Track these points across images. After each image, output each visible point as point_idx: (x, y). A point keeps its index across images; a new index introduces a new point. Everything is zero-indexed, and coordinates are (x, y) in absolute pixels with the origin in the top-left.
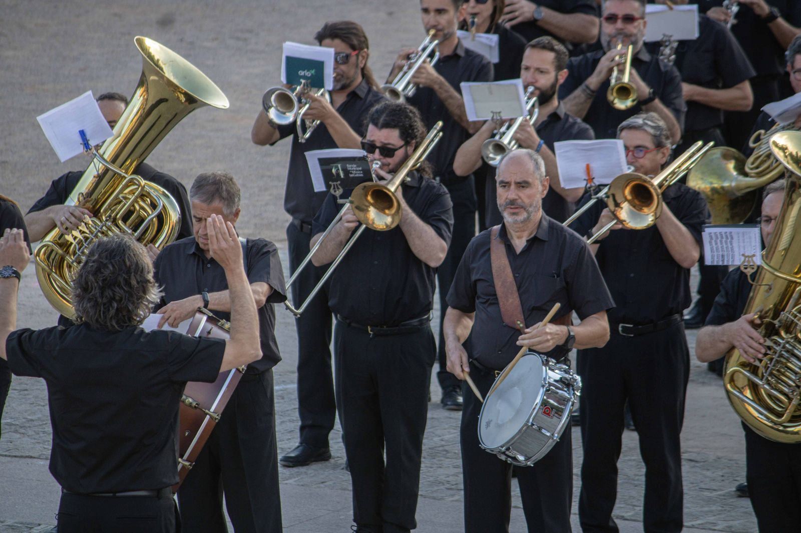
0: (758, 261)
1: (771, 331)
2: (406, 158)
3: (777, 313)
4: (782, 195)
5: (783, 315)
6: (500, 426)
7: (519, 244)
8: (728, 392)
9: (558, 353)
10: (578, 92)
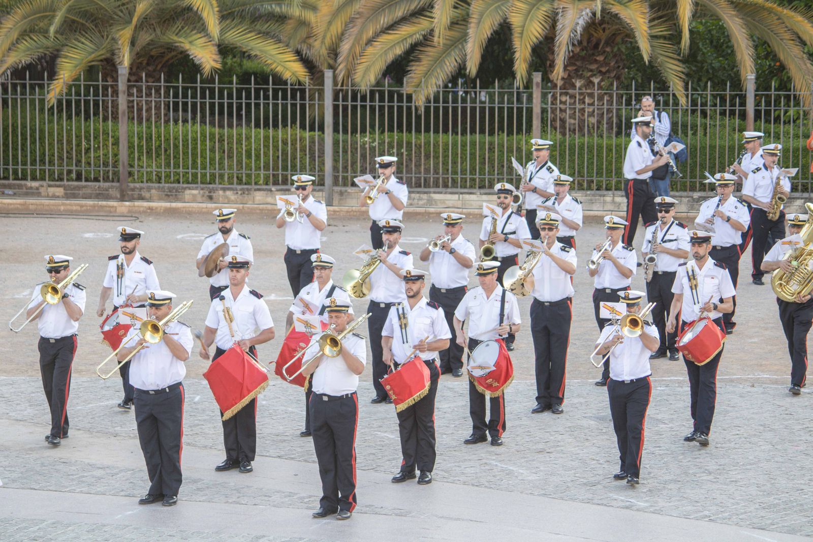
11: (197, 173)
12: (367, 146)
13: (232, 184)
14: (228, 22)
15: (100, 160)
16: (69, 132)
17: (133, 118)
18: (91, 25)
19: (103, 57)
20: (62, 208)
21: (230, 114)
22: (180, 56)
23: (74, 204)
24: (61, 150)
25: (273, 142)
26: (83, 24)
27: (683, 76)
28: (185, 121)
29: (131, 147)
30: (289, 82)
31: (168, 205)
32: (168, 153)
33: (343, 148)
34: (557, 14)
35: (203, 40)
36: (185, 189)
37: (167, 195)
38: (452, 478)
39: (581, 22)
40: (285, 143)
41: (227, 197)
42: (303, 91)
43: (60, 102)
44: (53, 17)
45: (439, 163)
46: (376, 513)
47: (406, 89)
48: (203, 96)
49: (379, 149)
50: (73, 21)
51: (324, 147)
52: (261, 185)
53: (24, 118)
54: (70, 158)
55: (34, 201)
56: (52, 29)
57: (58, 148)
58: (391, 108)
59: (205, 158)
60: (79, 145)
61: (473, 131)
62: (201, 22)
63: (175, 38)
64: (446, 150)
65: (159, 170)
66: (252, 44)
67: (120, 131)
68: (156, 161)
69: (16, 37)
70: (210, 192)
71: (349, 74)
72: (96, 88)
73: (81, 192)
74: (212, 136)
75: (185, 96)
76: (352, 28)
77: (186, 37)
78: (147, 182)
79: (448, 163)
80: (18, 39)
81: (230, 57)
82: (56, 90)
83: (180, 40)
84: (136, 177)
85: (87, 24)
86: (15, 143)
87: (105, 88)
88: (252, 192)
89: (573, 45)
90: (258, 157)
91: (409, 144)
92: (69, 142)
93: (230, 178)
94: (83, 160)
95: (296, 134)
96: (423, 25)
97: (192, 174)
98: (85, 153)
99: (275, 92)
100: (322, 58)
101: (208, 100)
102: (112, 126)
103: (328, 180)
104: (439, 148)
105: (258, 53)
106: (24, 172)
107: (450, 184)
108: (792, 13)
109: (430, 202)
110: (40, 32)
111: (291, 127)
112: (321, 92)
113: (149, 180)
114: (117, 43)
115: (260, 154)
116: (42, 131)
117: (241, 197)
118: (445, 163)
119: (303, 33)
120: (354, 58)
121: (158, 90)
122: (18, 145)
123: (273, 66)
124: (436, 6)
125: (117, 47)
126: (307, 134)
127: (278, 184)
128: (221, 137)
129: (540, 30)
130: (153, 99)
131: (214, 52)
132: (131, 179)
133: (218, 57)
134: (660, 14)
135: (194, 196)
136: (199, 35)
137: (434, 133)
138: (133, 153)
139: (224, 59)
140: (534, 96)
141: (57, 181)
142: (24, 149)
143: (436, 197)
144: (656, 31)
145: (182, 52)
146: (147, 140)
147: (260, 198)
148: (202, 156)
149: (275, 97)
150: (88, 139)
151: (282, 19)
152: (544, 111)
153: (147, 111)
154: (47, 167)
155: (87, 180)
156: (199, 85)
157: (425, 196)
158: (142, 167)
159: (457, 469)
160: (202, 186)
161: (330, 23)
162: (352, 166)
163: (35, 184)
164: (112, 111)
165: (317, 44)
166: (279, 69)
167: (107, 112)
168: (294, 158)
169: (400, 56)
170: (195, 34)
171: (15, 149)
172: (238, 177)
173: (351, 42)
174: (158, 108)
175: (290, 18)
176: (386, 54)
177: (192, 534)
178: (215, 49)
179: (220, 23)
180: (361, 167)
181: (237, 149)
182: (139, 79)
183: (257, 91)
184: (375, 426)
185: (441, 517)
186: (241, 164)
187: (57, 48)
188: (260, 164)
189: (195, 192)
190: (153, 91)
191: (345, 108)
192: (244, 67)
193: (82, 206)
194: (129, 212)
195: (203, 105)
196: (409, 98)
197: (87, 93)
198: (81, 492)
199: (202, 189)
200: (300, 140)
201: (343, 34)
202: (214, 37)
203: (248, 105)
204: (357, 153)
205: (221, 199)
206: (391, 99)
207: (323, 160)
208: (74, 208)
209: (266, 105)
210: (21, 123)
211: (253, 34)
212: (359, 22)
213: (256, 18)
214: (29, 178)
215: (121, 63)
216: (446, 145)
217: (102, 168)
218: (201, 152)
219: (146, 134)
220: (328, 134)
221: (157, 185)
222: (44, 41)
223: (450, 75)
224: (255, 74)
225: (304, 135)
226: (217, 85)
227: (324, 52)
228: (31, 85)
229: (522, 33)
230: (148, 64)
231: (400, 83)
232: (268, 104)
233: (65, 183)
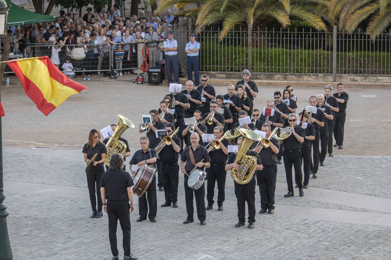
0: (237, 151)
1: (240, 164)
2: (172, 133)
3: (240, 161)
4: (241, 140)
5: (242, 161)
6: (192, 183)
7: (194, 150)
8: (231, 175)
9: (202, 169)
10: (204, 120)
11: (280, 68)
12: (351, 57)
13: (295, 73)
14: (293, 6)
15: (240, 63)
16: (228, 51)
17: (254, 46)
18: (237, 8)
19: (242, 21)
20: (225, 82)
21: (294, 44)
22: (273, 20)
23: (230, 81)
24: (224, 59)
25: (312, 55)
26: (234, 8)
28: (275, 47)
29: (253, 57)
30: (318, 30)
31: (268, 81)
32: (268, 60)
33: (341, 58)
35: (283, 13)
36: (275, 74)
37: (267, 77)
38: (386, 196)
40: (316, 55)
41: (292, 78)
42: (324, 34)
43: (224, 39)
44: (222, 4)
45: (381, 64)
46: (354, 210)
47: (368, 33)
48: (283, 37)
49: (356, 58)
50: (230, 6)
51: (333, 57)
52: (306, 73)
53: (210, 45)
54: (228, 62)
55: (213, 80)
56: (222, 9)
57: (223, 58)
58: (361, 41)
59: (284, 62)
60: (232, 57)
62: (282, 6)
63: (272, 13)
64: (384, 58)
65: (264, 67)
66: (303, 15)
67: (249, 51)
68: (263, 63)
69: (207, 13)
70: (285, 76)
71: (344, 27)
72: (239, 33)
73: (232, 76)
74: (286, 53)
75: (275, 36)
76: (345, 8)
77: (276, 12)
78: (259, 72)
79: (385, 64)
80: (208, 14)
81: (294, 20)
82: (223, 34)
83: (274, 13)
84: (255, 70)
85: (236, 7)
86: (206, 56)
87: (243, 33)
88: (302, 76)
90: (305, 61)
91: (368, 56)
92: (228, 55)
93: (294, 70)
94: (234, 63)
95: (321, 52)
96: (374, 7)
97: (278, 69)
98: (234, 60)
99: (313, 34)
100: (332, 21)
101: (285, 38)
102: (245, 49)
103: (334, 71)
104: (381, 58)
105: (306, 18)
106: (210, 68)
107: (385, 73)
109: (377, 80)
110: (217, 11)
111: (319, 49)
112: (332, 35)
113: (260, 71)
114: (248, 15)
115: (306, 60)
116: (217, 51)
117: (298, 78)
118: (383, 64)
119: (324, 10)
120: (346, 20)
121: (264, 34)
122: (207, 57)
123: (312, 24)
125: (248, 16)
126: (326, 52)
127: (314, 73)
128: (290, 53)
130: (262, 38)
131: (287, 18)
132: (253, 70)
133: (289, 20)
135: (279, 77)
136: (281, 11)
137: (379, 51)
138: (254, 60)
139: (291, 21)
141: (223, 71)
142: (210, 59)
143: (380, 78)
145: (274, 18)
146: (259, 55)
147: (306, 78)
148: (282, 61)
149: (313, 37)
150: (235, 54)
151: (316, 4)
153: (260, 42)
154: (219, 66)
155: (235, 71)
156: (281, 32)
157: (375, 78)
158: (258, 66)
159: (388, 192)
160: (282, 73)
161: (336, 6)
162: (344, 65)
163: (214, 73)
164: (245, 43)
165: (330, 15)
166: (314, 25)
167: (244, 43)
168: (320, 62)
169: (365, 19)
170: (280, 11)
171: (206, 58)
172: (297, 70)
173: (345, 13)
174: (264, 41)
175: (319, 4)
176: (359, 19)
177: (278, 218)
178: (288, 17)
179: (290, 6)
180: (348, 65)
181: (296, 58)
182: (257, 30)
183: (305, 34)
184: (354, 174)
185: (381, 212)
186: (298, 64)
187: (224, 17)
188: (306, 64)
189: (279, 76)
190: (262, 34)
191: (342, 41)
192: (300, 24)
193: (233, 82)
195: (283, 40)
196: (369, 36)
197: (235, 36)
198: (233, 200)
199: (282, 75)
200: (323, 54)
201: (341, 11)
202: (288, 12)
203: (301, 40)
204: (346, 60)
205: (290, 79)
206: (361, 38)
207: (333, 63)
209: (309, 40)
210: (209, 48)
211: (304, 11)
212: (348, 5)
213: (305, 4)
214: (212, 70)
215: (250, 23)
216: (384, 56)
217: (241, 66)
218: (282, 60)
219: (259, 52)
220: (335, 52)
221: (263, 73)
222: (218, 14)
223: (386, 27)
224: (304, 27)
225: (324, 52)
226: (288, 32)
227: (333, 18)
228: (212, 32)
230: (260, 23)
231: (365, 30)
232: (310, 40)
233: (226, 72)
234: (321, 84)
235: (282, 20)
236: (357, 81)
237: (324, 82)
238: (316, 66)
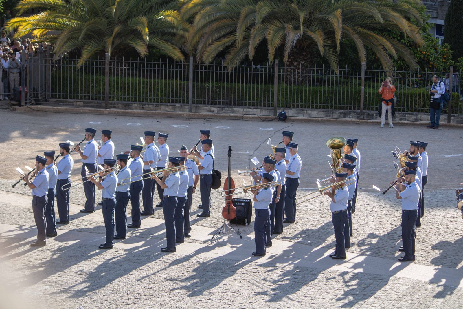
11: (137, 98)
12: (207, 88)
13: (151, 102)
14: (152, 35)
15: (97, 92)
16: (85, 79)
17: (111, 74)
18: (96, 36)
19: (100, 49)
20: (82, 111)
22: (132, 49)
23: (87, 109)
25: (168, 85)
26: (93, 36)
27: (337, 62)
28: (133, 76)
29: (110, 86)
30: (176, 61)
31: (124, 110)
32: (125, 89)
33: (197, 88)
34: (286, 35)
35: (141, 43)
36: (133, 104)
37: (125, 106)
39: (296, 39)
41: (150, 108)
42: (181, 65)
43: (82, 67)
44: (81, 33)
45: (236, 95)
47: (224, 64)
48: (140, 66)
49: (212, 89)
50: (89, 34)
52: (163, 103)
54: (85, 91)
55: (71, 108)
56: (80, 38)
57: (81, 86)
58: (216, 73)
60: (89, 84)
61: (250, 83)
62: (141, 36)
63: (130, 42)
64: (239, 90)
65: (121, 96)
66: (162, 45)
67: (106, 79)
68: (120, 92)
69: (65, 41)
70: (142, 106)
71: (201, 58)
72: (96, 62)
73: (90, 104)
74: (143, 82)
75: (132, 66)
76: (203, 39)
77: (134, 42)
78: (117, 101)
80: (67, 41)
82: (81, 62)
83: (132, 43)
84: (112, 99)
87: (100, 62)
88: (159, 106)
89: (292, 48)
91: (224, 87)
92: (85, 84)
93: (150, 100)
94: (91, 91)
95: (178, 82)
96: (232, 38)
97: (135, 98)
98: (92, 88)
99: (169, 65)
100: (190, 51)
101: (142, 68)
102: (103, 77)
103: (190, 102)
104: (236, 89)
105: (163, 49)
106: (67, 96)
107: (240, 105)
108: (381, 38)
109: (233, 112)
110: (75, 39)
111: (176, 79)
112: (188, 66)
114: (106, 44)
115: (163, 90)
116: (74, 79)
117: (155, 108)
118: (238, 96)
119: (182, 41)
120: (203, 50)
122: (64, 84)
123: (170, 54)
124: (237, 31)
126: (182, 82)
127: (170, 103)
128: (147, 83)
129: (279, 42)
130: (119, 67)
131: (145, 48)
132: (110, 99)
133: (147, 50)
134: (329, 36)
135: (136, 107)
136: (140, 41)
137: (234, 83)
138: (111, 88)
139: (149, 51)
140: (275, 69)
141: (80, 99)
142: (67, 86)
143: (235, 109)
144: (326, 43)
146: (116, 83)
147: (163, 108)
148: (139, 91)
149: (169, 67)
150: (93, 82)
151: (174, 35)
152: (279, 75)
153: (117, 71)
154: (76, 94)
155: (92, 99)
156: (138, 62)
157: (231, 109)
158: (115, 95)
160: (139, 103)
162: (200, 96)
163: (72, 101)
164: (103, 72)
165: (188, 45)
166: (172, 55)
167: (101, 72)
168: (176, 92)
169: (222, 51)
170: (138, 40)
171: (63, 86)
172: (153, 100)
173: (202, 45)
174: (121, 71)
175: (177, 35)
176: (216, 50)
179: (149, 36)
180: (204, 96)
181: (153, 88)
182: (114, 59)
183: (162, 65)
186: (155, 94)
187: (82, 45)
188: (162, 94)
189: (136, 105)
190: (120, 64)
193: (89, 110)
194: (109, 113)
196: (224, 67)
197: (93, 64)
200: (179, 85)
201: (199, 42)
202: (146, 42)
203: (158, 70)
204: (202, 91)
205: (147, 108)
206: (217, 69)
207: (189, 93)
208: (86, 111)
210: (66, 76)
211: (162, 41)
212: (206, 36)
213: (163, 34)
214: (69, 98)
215: (107, 52)
216: (239, 88)
217: (98, 95)
218: (139, 89)
219: (116, 80)
220: (191, 82)
221: (121, 102)
222: (77, 42)
223: (242, 59)
226: (146, 62)
227: (191, 48)
228: (70, 61)
229: (271, 43)
231: (220, 62)
232: (166, 70)
233: (83, 100)
234: (177, 114)
235: (140, 49)
236: (213, 112)
237: (180, 113)
238: (173, 96)
